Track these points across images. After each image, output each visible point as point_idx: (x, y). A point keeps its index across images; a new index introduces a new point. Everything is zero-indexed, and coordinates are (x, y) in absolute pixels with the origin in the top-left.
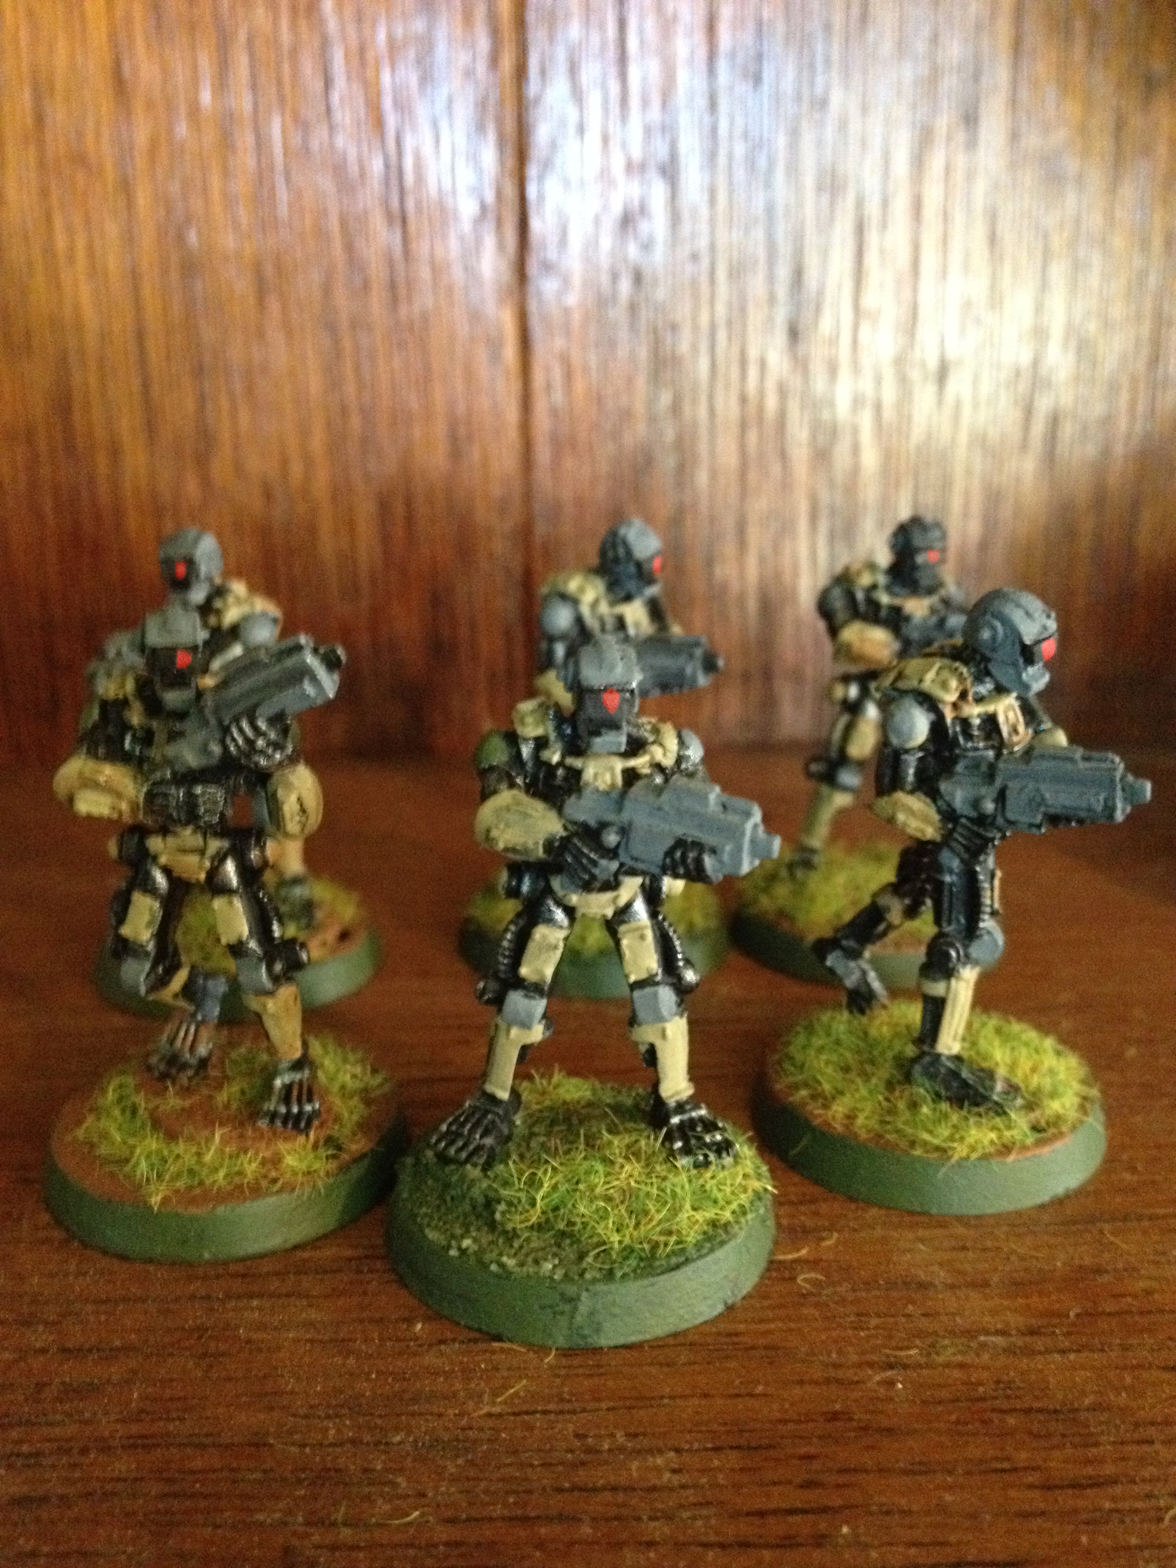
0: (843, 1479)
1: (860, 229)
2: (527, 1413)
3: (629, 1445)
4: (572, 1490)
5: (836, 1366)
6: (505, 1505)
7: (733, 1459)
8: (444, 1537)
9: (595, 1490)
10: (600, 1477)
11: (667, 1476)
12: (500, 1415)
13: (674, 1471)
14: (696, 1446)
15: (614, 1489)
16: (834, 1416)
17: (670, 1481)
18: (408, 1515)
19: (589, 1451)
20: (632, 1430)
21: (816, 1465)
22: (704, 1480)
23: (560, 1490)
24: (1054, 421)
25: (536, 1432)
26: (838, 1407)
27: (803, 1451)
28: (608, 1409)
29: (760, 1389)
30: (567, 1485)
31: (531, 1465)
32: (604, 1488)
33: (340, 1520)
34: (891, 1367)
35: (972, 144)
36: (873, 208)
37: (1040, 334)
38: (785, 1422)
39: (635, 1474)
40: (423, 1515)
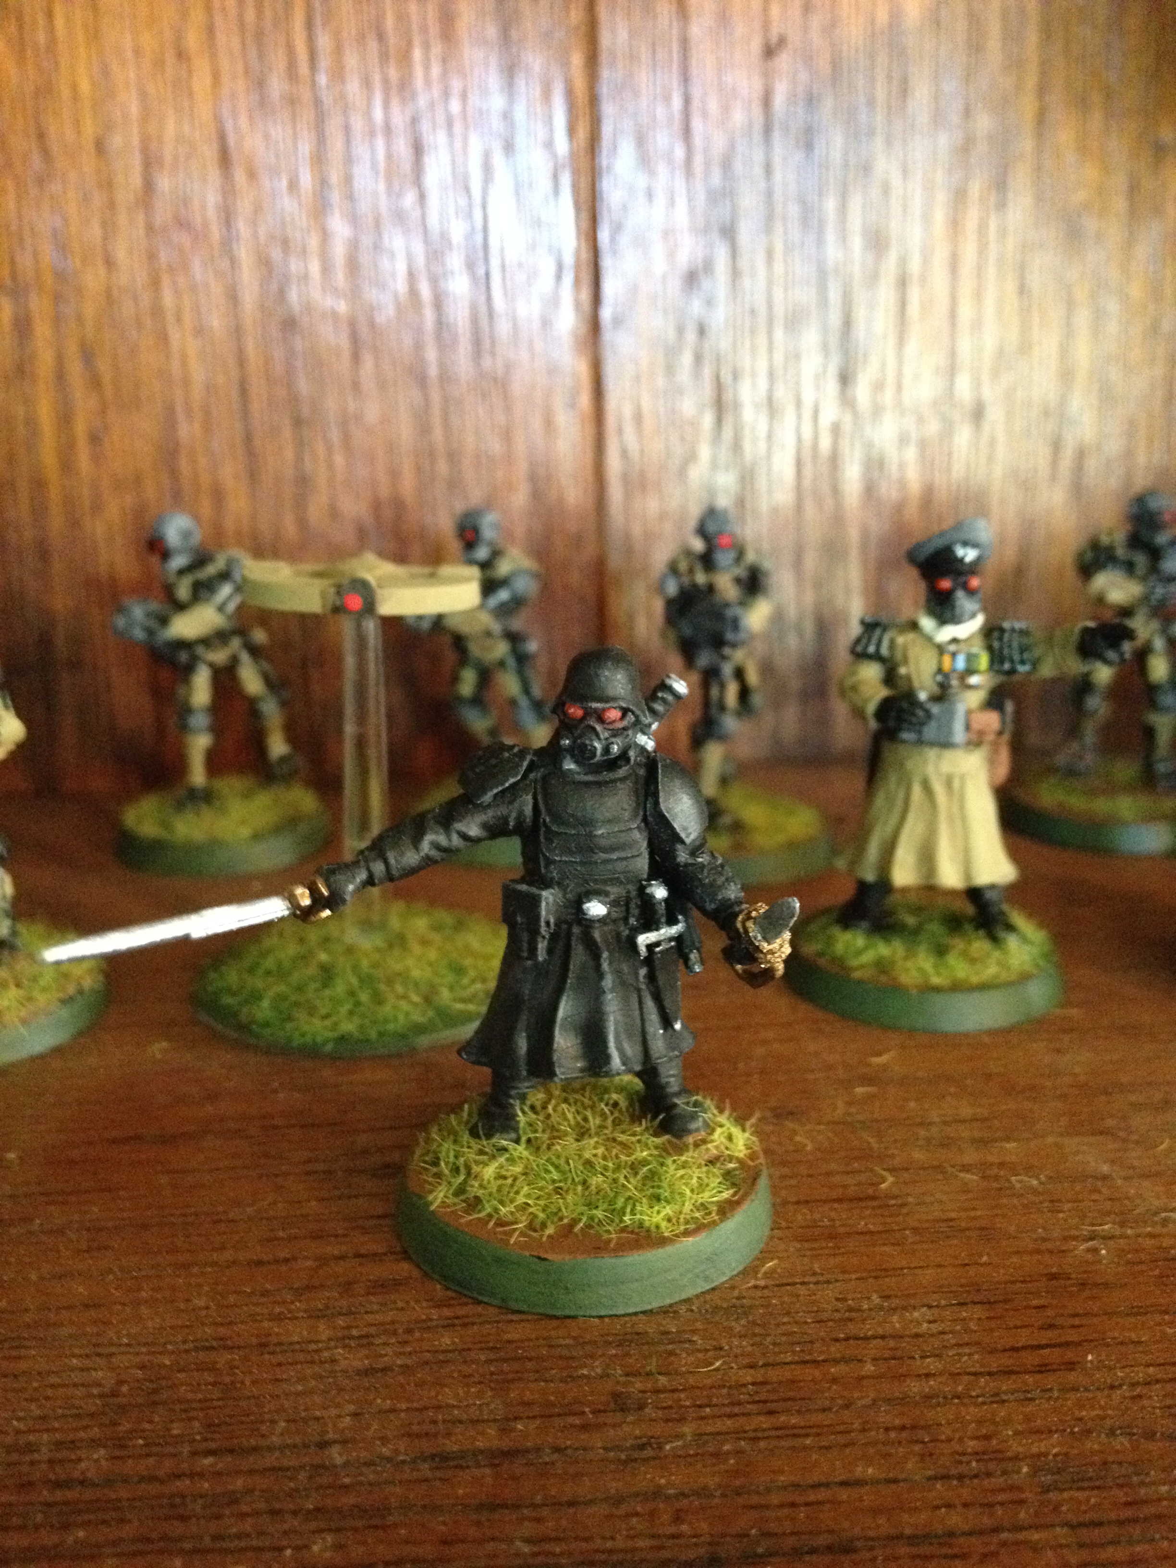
0: (1077, 1321)
1: (902, 283)
2: (788, 1284)
3: (886, 1304)
4: (847, 1339)
5: (1044, 1240)
6: (794, 1352)
7: (979, 1312)
8: (749, 1379)
9: (866, 1338)
10: (869, 1328)
11: (925, 1325)
12: (766, 1287)
13: (930, 1322)
14: (943, 1302)
15: (883, 1337)
16: (1054, 1277)
17: (929, 1329)
18: (711, 1364)
19: (851, 1310)
20: (886, 1293)
21: (1050, 1313)
22: (958, 1327)
23: (837, 1340)
24: (1081, 455)
25: (801, 1298)
26: (1054, 1270)
27: (1035, 1302)
28: (857, 1279)
29: (985, 1259)
30: (842, 1336)
31: (806, 1323)
32: (875, 1337)
33: (654, 1371)
34: (1092, 1239)
35: (1001, 205)
36: (915, 266)
37: (1066, 376)
38: (1012, 1282)
39: (897, 1325)
40: (724, 1363)
